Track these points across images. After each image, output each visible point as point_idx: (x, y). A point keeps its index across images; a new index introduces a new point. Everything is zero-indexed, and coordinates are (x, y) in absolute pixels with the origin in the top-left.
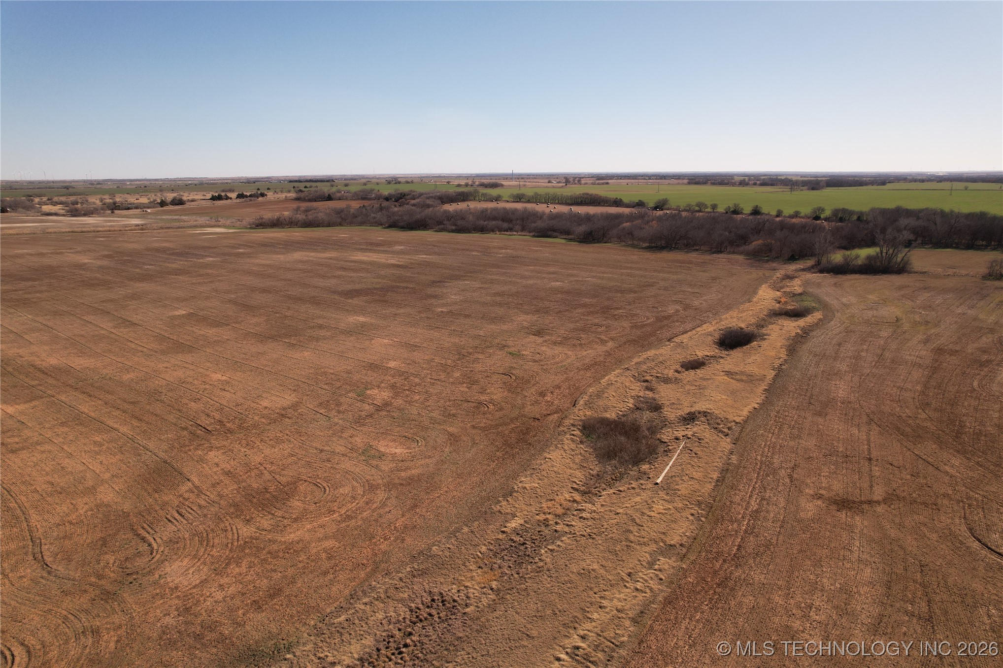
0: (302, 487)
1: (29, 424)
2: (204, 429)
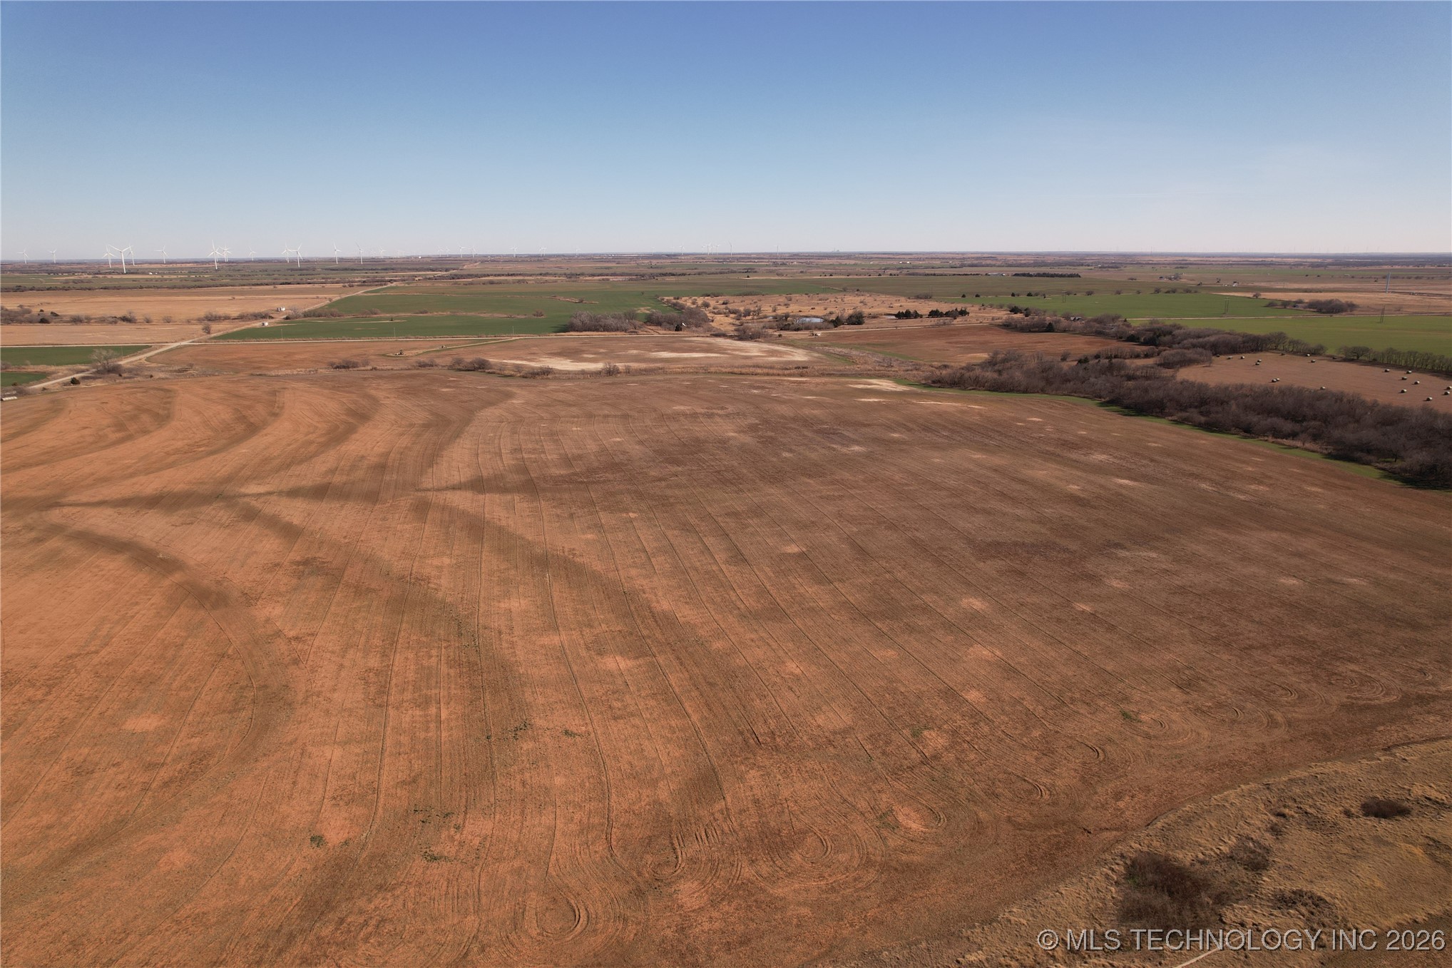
0: (810, 840)
1: (631, 688)
2: (756, 739)
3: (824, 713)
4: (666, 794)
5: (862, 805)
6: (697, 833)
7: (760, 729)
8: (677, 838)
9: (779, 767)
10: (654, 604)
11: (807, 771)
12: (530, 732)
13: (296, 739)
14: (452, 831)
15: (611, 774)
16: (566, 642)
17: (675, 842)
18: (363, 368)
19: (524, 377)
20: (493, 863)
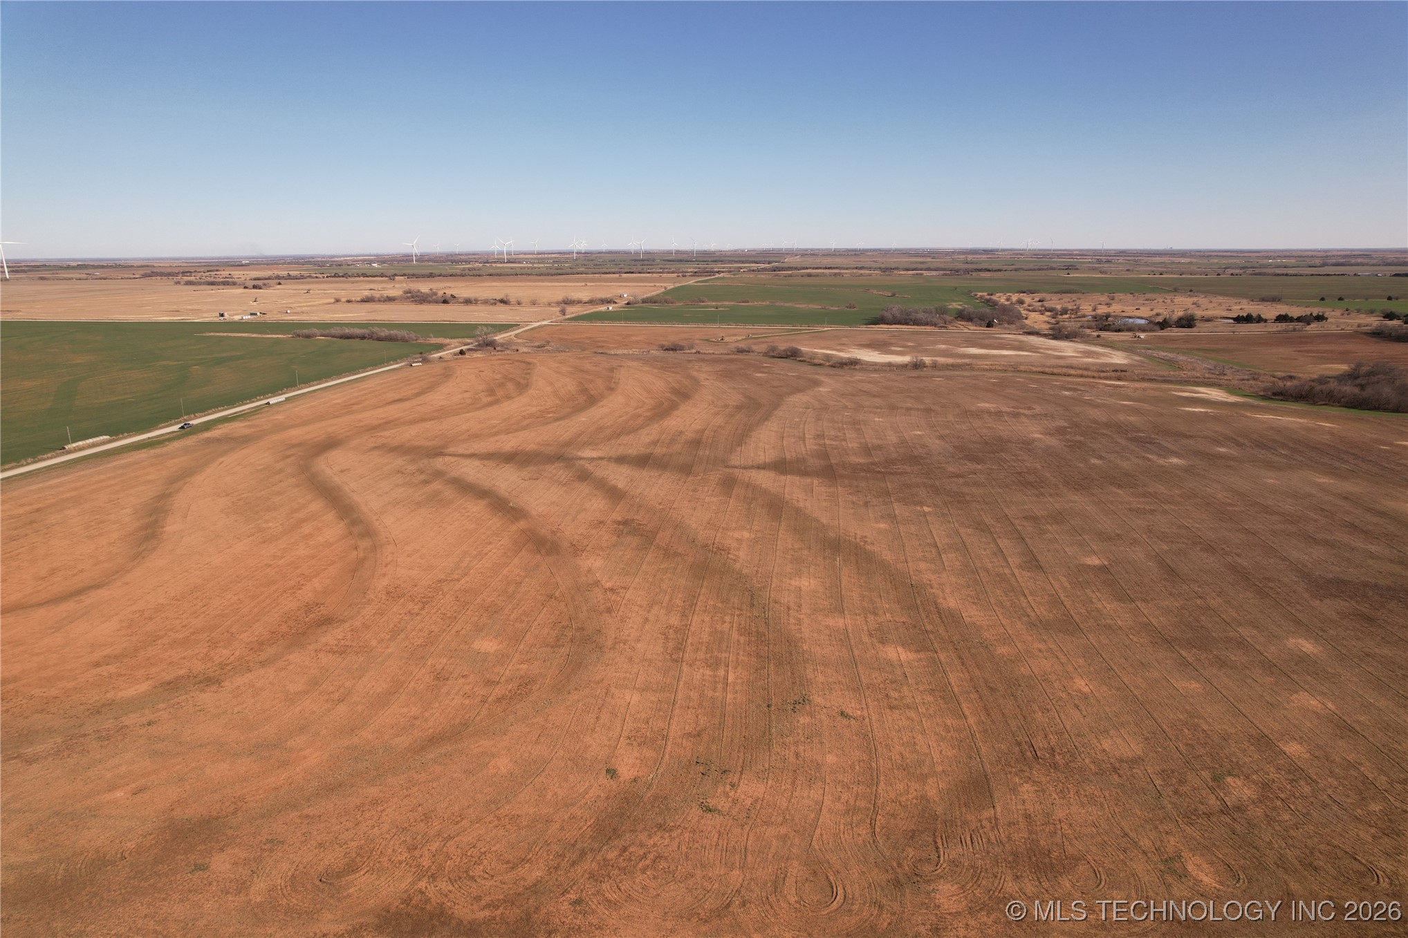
0: (1082, 868)
1: (909, 680)
2: (1034, 753)
3: (1112, 738)
4: (934, 791)
5: (1145, 843)
6: (962, 837)
7: (1039, 743)
8: (941, 837)
9: (1056, 786)
10: (941, 600)
11: (1086, 796)
12: (808, 708)
13: (603, 680)
14: (728, 788)
15: (882, 762)
16: (850, 625)
17: (939, 841)
18: (688, 351)
19: (832, 366)
20: (761, 825)
